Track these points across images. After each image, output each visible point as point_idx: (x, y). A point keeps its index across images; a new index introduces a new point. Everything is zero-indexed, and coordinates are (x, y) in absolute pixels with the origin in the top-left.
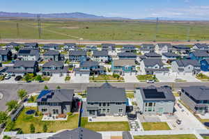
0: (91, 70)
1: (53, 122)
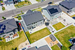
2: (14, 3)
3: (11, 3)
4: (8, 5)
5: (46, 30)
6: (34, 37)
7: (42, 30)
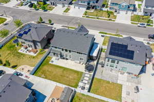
0: (89, 4)
1: (24, 55)
2: (88, 8)
3: (83, 6)
4: (77, 8)
5: (76, 75)
6: (48, 71)
7: (71, 70)
